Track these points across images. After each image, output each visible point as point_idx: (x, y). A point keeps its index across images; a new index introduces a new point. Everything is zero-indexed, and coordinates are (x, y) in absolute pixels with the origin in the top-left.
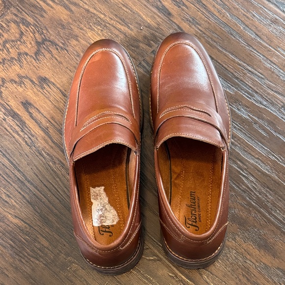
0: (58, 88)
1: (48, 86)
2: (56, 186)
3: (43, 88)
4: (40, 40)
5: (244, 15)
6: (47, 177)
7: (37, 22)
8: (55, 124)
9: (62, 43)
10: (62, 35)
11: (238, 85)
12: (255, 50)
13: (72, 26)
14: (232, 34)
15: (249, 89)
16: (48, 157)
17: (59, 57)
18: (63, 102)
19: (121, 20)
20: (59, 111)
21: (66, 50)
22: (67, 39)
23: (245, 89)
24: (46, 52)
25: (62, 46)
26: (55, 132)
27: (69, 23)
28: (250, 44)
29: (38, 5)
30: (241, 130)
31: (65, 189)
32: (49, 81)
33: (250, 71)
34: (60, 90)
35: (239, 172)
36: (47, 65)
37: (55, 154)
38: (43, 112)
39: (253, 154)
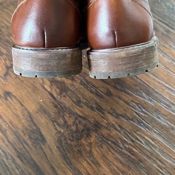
3: (6, 99)
12: (172, 71)
15: (167, 102)
29: (11, 41)
30: (160, 135)
39: (171, 155)
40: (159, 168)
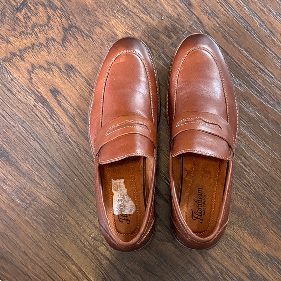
0: (83, 77)
1: (75, 74)
2: (81, 172)
3: (70, 76)
4: (66, 26)
5: (261, 10)
6: (74, 163)
7: (63, 6)
8: (81, 113)
9: (87, 30)
10: (87, 22)
11: (249, 82)
12: (268, 47)
13: (96, 12)
14: (248, 30)
15: (259, 88)
16: (74, 144)
17: (85, 45)
18: (88, 91)
19: (144, 8)
20: (84, 100)
21: (91, 37)
22: (92, 26)
23: (255, 87)
24: (73, 39)
25: (87, 33)
26: (80, 120)
27: (94, 9)
28: (264, 41)
30: (247, 128)
31: (89, 175)
32: (75, 69)
33: (261, 69)
34: (85, 80)
35: (242, 167)
36: (73, 53)
37: (81, 142)
38: (70, 100)
39: (256, 151)
40: (242, 165)
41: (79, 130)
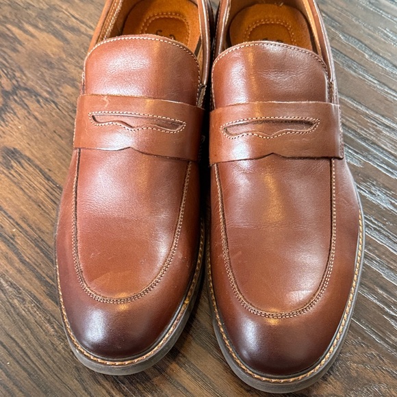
0: (37, 166)
1: (20, 162)
2: (23, 346)
4: (8, 88)
5: (369, 35)
6: (7, 327)
7: (5, 60)
8: (28, 229)
9: (47, 91)
10: (47, 79)
11: (368, 151)
13: (65, 64)
14: (350, 67)
16: (11, 289)
17: (41, 114)
18: (44, 190)
20: (36, 207)
21: (54, 102)
22: (56, 85)
23: (381, 158)
24: (19, 107)
25: (48, 96)
26: (26, 243)
27: (60, 59)
28: (384, 81)
31: (41, 350)
32: (21, 154)
33: (387, 126)
34: (41, 170)
35: (382, 310)
36: (18, 129)
37: (25, 283)
38: (7, 208)
41: (23, 262)
